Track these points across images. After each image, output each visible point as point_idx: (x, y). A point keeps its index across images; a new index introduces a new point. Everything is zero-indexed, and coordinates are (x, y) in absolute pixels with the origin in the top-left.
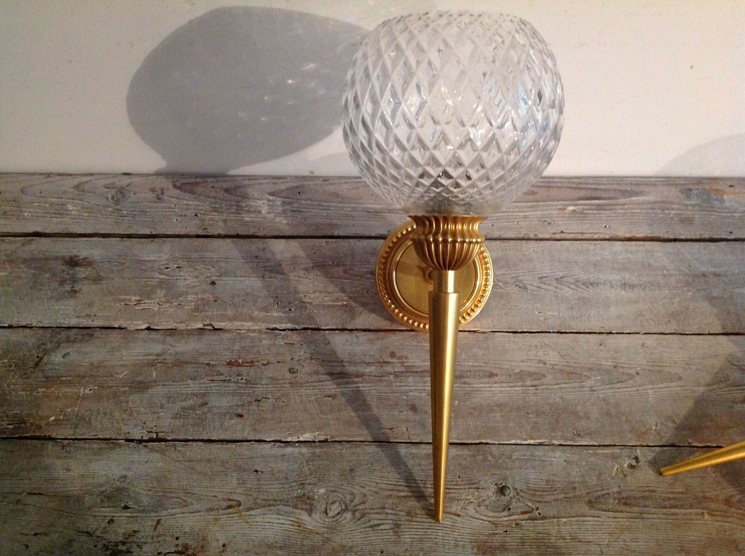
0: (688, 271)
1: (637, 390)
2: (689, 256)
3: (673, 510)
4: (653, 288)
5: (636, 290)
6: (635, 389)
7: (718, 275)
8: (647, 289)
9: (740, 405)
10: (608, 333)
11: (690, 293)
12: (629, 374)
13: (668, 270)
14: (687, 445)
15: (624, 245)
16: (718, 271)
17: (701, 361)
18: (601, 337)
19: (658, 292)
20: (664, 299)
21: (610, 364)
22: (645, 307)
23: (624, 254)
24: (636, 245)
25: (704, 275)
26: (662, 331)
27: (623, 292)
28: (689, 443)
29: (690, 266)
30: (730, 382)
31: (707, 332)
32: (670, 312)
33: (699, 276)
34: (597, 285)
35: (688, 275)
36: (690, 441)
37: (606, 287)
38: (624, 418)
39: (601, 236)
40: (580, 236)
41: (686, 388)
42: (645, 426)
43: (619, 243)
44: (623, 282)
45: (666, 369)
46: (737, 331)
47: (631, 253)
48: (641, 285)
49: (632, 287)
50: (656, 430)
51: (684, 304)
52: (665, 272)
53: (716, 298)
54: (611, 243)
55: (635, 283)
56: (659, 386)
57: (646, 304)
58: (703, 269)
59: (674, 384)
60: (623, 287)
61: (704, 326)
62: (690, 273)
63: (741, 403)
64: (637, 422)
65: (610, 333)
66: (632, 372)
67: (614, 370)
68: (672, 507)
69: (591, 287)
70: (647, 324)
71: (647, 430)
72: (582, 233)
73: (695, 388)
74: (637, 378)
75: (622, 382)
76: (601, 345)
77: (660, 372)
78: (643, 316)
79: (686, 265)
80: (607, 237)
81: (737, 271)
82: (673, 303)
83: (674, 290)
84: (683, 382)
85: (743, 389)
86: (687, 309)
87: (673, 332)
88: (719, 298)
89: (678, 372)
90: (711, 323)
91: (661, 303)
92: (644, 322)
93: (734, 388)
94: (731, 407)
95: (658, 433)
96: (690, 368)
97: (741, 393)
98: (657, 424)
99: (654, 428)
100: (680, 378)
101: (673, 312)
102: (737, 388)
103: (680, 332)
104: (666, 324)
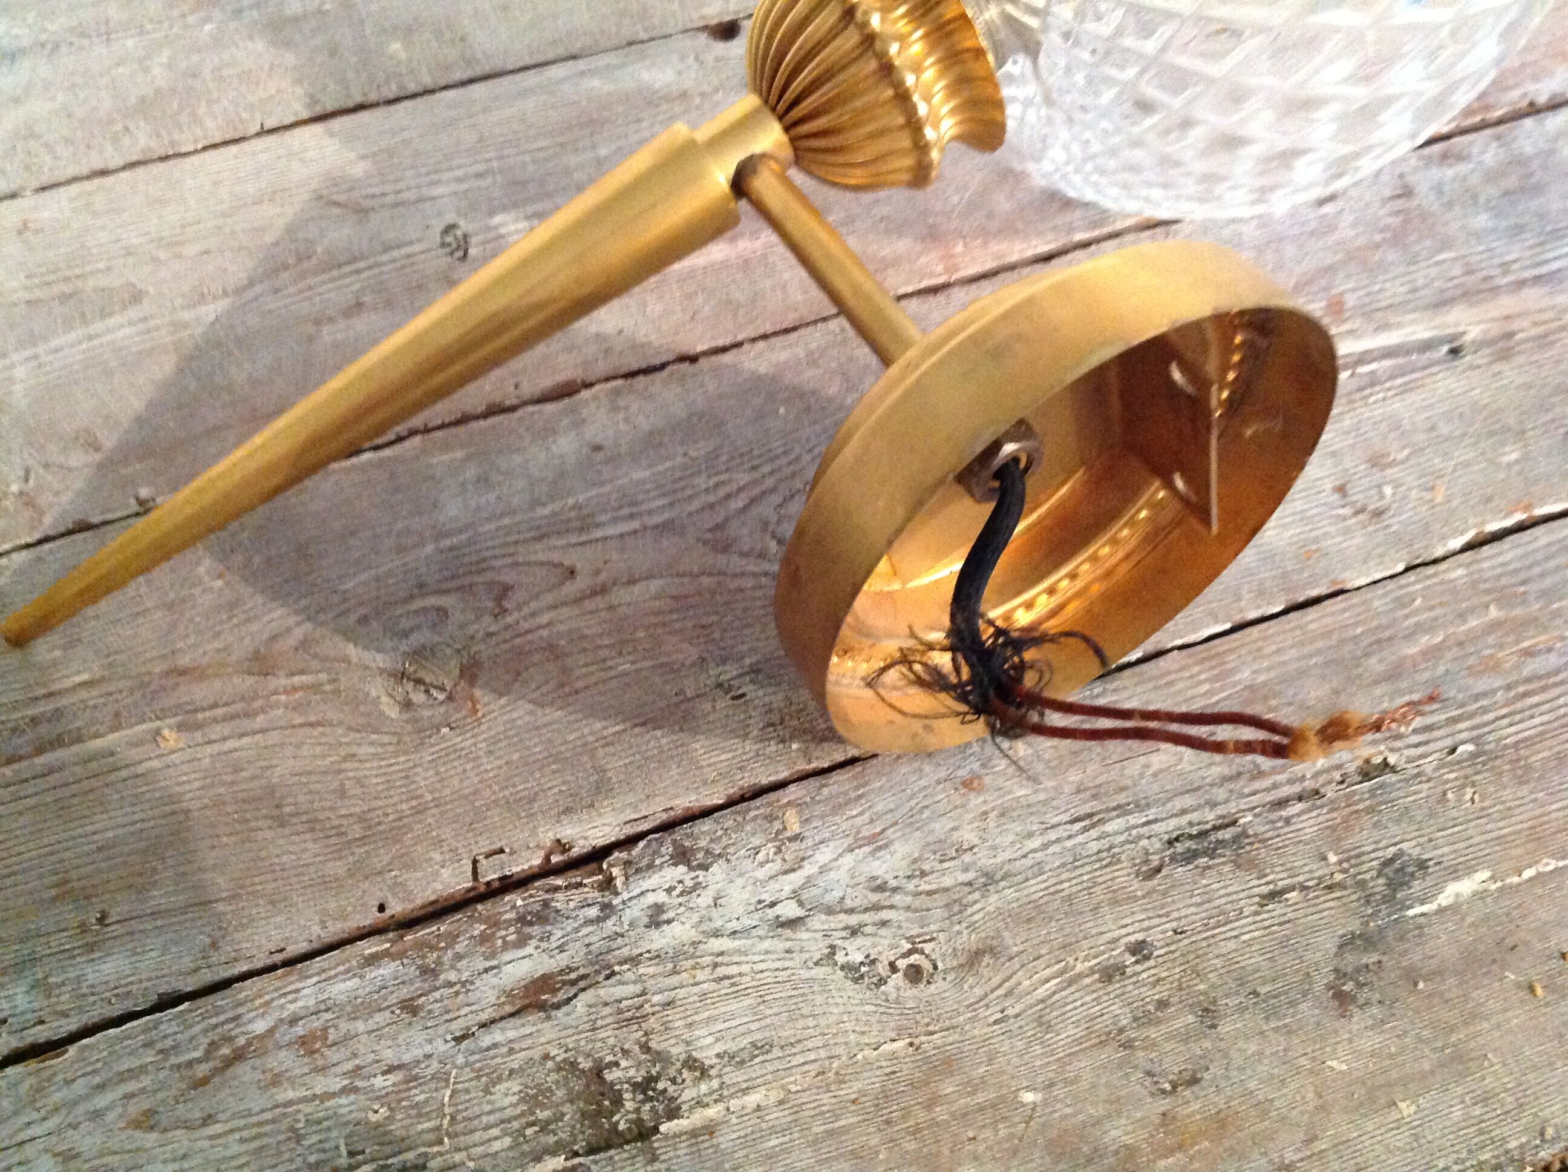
3: (41, 760)
4: (85, 42)
5: (24, 63)
8: (64, 49)
9: (342, 323)
11: (208, 27)
17: (219, 222)
19: (99, 51)
20: (119, 65)
22: (49, 106)
26: (98, 165)
28: (143, 503)
30: (314, 261)
31: (255, 129)
32: (133, 100)
36: (146, 494)
41: (152, 323)
45: (92, 283)
46: (359, 99)
48: (43, 44)
49: (12, 56)
50: (20, 494)
51: (184, 64)
53: (296, 20)
55: (25, 42)
56: (55, 343)
57: (51, 99)
59: (111, 322)
61: (244, 115)
63: (346, 317)
68: (39, 751)
70: (48, 159)
73: (186, 316)
77: (64, 298)
78: (36, 136)
82: (148, 70)
83: (154, 30)
84: (147, 307)
85: (358, 272)
86: (194, 76)
87: (135, 158)
88: (305, 16)
89: (133, 280)
90: (271, 97)
91: (104, 81)
92: (36, 156)
93: (325, 277)
94: (310, 339)
95: (26, 504)
96: (179, 257)
97: (350, 284)
98: (27, 471)
99: (14, 488)
100: (136, 297)
101: (143, 99)
102: (335, 273)
103: (162, 152)
104: (115, 140)
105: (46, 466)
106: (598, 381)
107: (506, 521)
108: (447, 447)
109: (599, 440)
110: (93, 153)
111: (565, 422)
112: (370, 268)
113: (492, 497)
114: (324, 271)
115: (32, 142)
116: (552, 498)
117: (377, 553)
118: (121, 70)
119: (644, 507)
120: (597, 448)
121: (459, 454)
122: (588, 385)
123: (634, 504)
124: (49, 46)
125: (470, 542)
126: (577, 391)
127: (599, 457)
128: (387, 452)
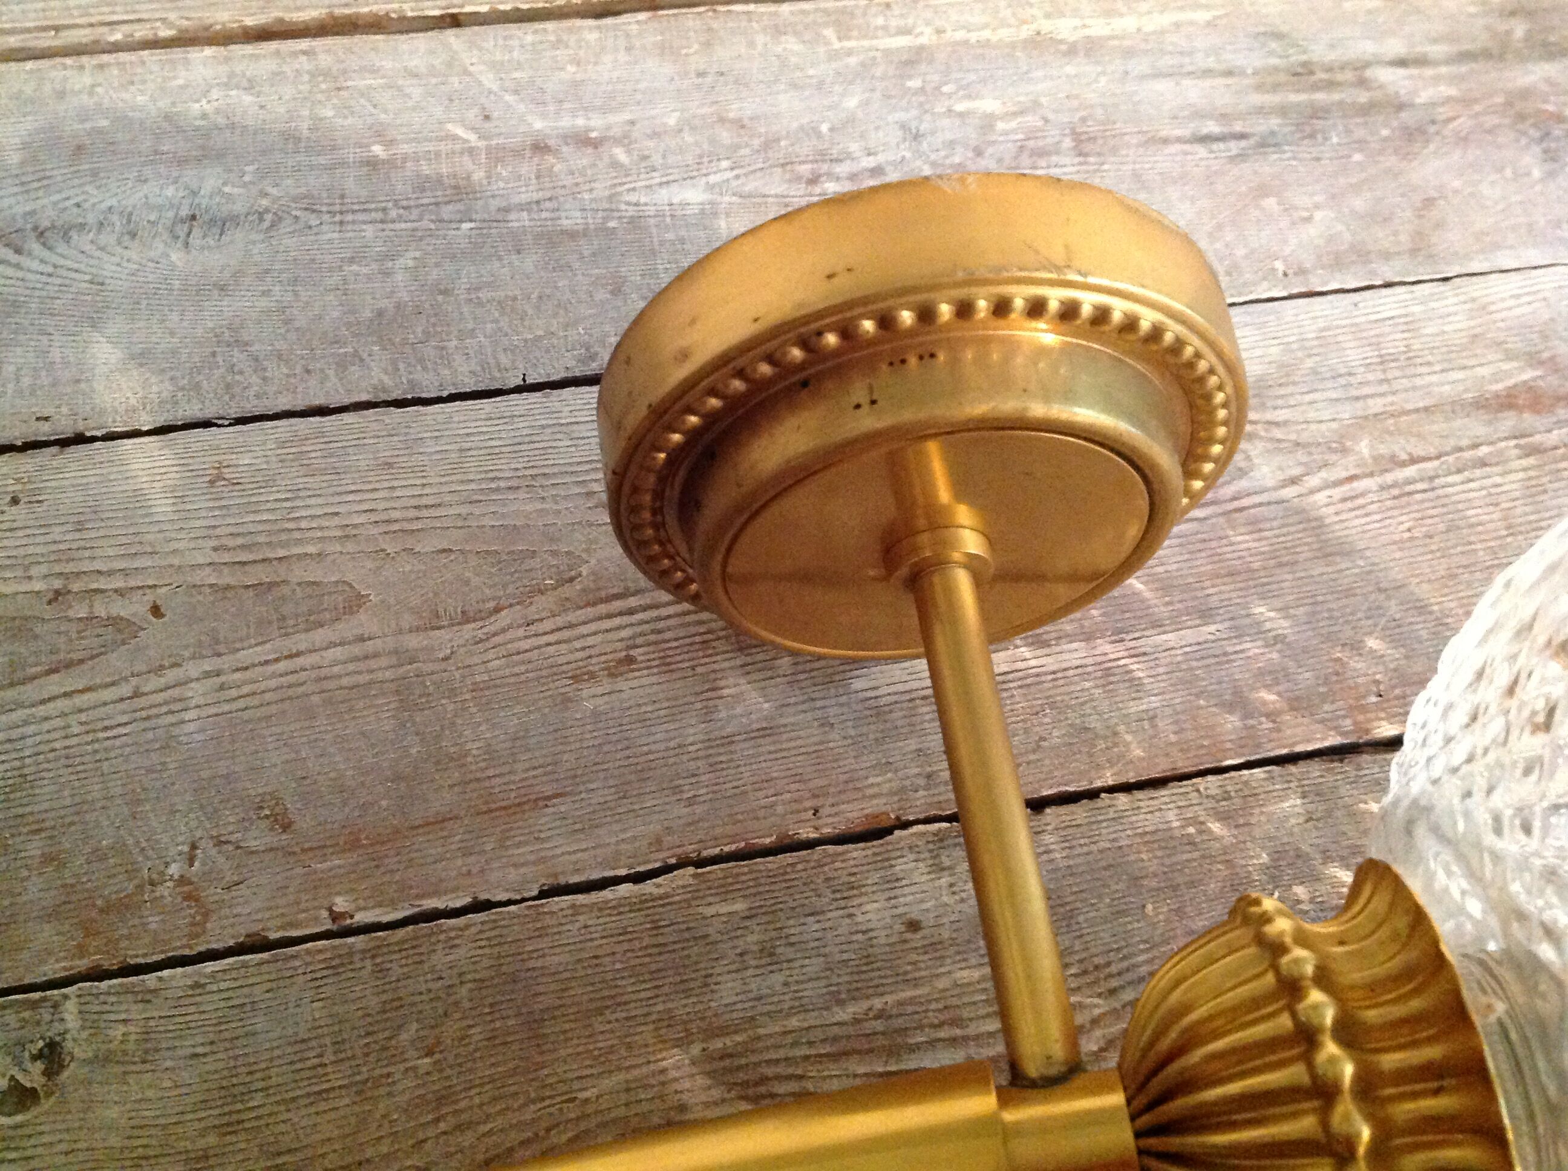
0: (472, 137)
1: (137, 694)
2: (489, 80)
4: (314, 220)
5: (237, 236)
6: (125, 690)
7: (596, 144)
8: (287, 226)
10: (64, 443)
11: (466, 226)
12: (114, 622)
13: (389, 143)
14: (328, 925)
15: (227, 60)
16: (596, 123)
17: (467, 509)
18: (27, 463)
19: (330, 234)
20: (352, 260)
21: (38, 586)
22: (263, 303)
23: (215, 94)
24: (278, 53)
25: (540, 148)
26: (319, 400)
27: (176, 256)
28: (335, 917)
29: (487, 118)
30: (577, 586)
31: (516, 381)
32: (367, 314)
33: (517, 153)
34: (66, 237)
35: (471, 151)
36: (341, 904)
37: (105, 239)
38: (35, 848)
39: (141, 32)
40: (47, 41)
41: (370, 646)
42: (132, 873)
43: (209, 51)
44: (185, 212)
45: (298, 573)
47: (250, 86)
48: (261, 216)
49: (222, 224)
50: (182, 881)
51: (435, 274)
52: (377, 150)
53: (572, 235)
54: (177, 53)
55: (239, 208)
56: (245, 656)
57: (266, 293)
58: (538, 125)
59: (321, 635)
60: (182, 230)
61: (504, 359)
62: (482, 144)
63: (612, 675)
64: (98, 856)
65: (80, 439)
66: (135, 608)
67: (48, 612)
69: (36, 247)
70: (254, 380)
71: (140, 887)
72: (57, 29)
73: (414, 642)
74: (154, 633)
75: (69, 665)
76: (15, 501)
77: (262, 588)
78: (245, 344)
79: (472, 114)
80: (165, 33)
81: (672, 121)
82: (387, 274)
83: (400, 219)
84: (364, 622)
85: (631, 612)
86: (445, 292)
87: (364, 397)
88: (585, 233)
89: (349, 577)
90: (539, 338)
91: (335, 279)
92: (241, 373)
93: (591, 612)
94: (566, 700)
95: (188, 897)
96: (410, 551)
97: (619, 628)
98: (194, 847)
99: (174, 870)
100: (355, 603)
101: (380, 313)
102: (603, 609)
103: (396, 395)
104: (342, 365)
105: (219, 843)
106: (917, 822)
107: (794, 1022)
108: (725, 893)
109: (915, 915)
110: (313, 382)
111: (875, 877)
112: (645, 609)
113: (778, 978)
114: (588, 604)
115: (236, 352)
116: (855, 995)
117: (629, 1047)
118: (355, 267)
119: (972, 1030)
120: (914, 926)
121: (740, 906)
122: (906, 825)
123: (956, 1022)
124: (269, 217)
125: (747, 1049)
126: (889, 831)
127: (916, 939)
128: (648, 887)
